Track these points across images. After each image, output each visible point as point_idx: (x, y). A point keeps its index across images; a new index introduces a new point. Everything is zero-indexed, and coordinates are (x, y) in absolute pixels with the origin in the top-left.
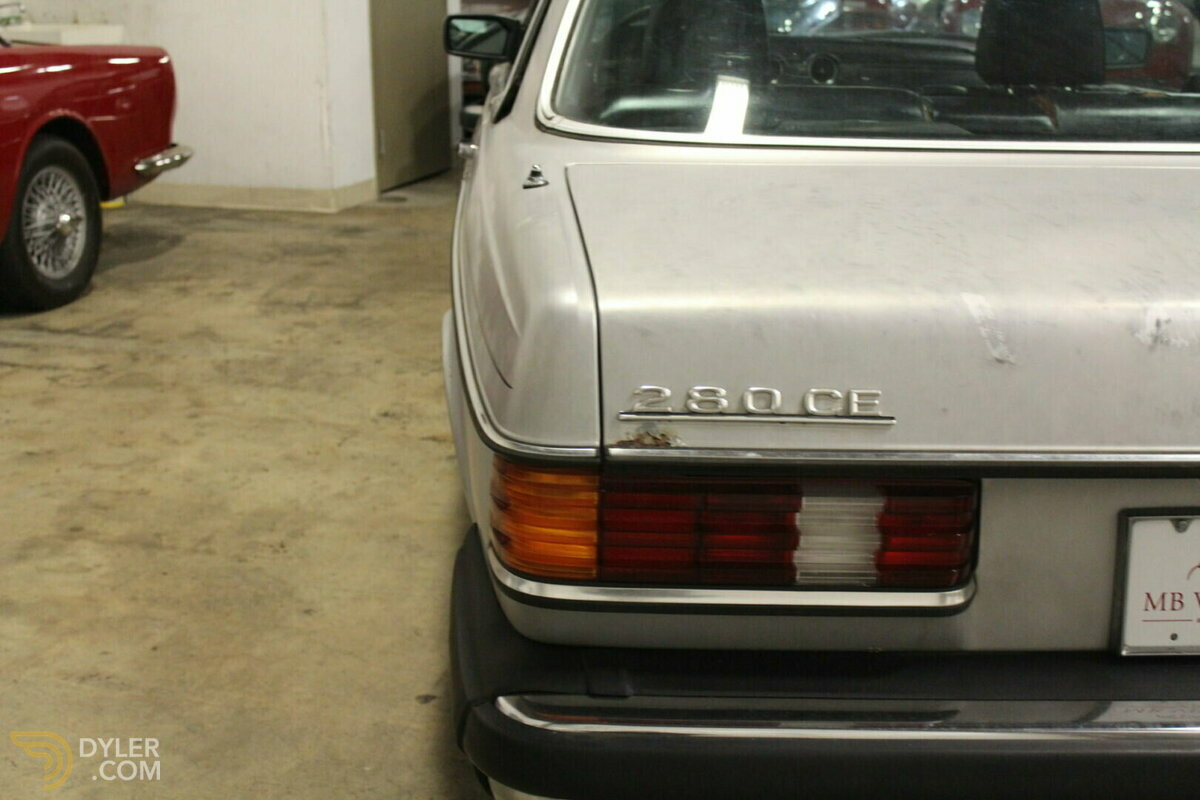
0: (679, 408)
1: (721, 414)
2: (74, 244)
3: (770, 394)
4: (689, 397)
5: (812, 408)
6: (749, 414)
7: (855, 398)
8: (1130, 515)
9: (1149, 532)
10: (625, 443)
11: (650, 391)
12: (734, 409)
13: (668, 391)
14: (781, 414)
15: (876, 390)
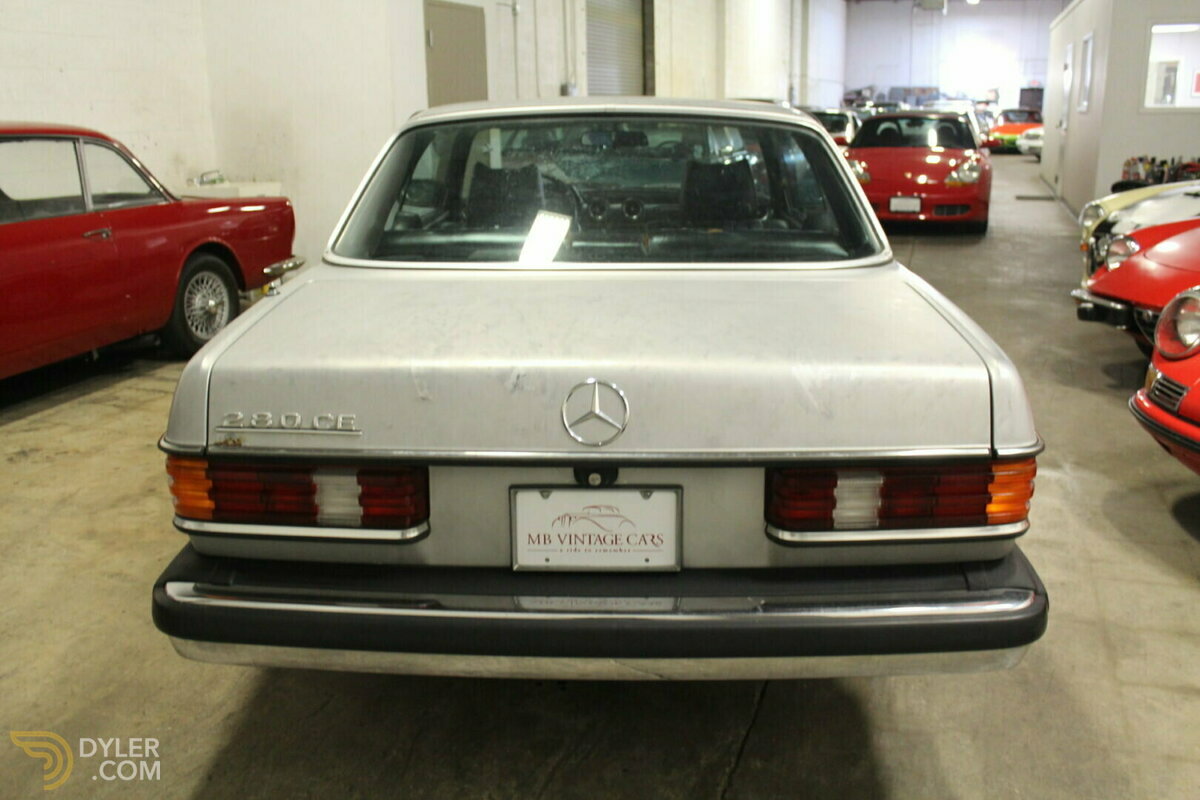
0: (247, 424)
1: (268, 428)
2: (221, 319)
3: (295, 418)
4: (252, 418)
5: (317, 425)
6: (283, 428)
7: (340, 419)
8: (515, 488)
9: (527, 498)
10: (217, 444)
11: (232, 415)
12: (275, 426)
13: (242, 415)
14: (300, 428)
15: (353, 415)
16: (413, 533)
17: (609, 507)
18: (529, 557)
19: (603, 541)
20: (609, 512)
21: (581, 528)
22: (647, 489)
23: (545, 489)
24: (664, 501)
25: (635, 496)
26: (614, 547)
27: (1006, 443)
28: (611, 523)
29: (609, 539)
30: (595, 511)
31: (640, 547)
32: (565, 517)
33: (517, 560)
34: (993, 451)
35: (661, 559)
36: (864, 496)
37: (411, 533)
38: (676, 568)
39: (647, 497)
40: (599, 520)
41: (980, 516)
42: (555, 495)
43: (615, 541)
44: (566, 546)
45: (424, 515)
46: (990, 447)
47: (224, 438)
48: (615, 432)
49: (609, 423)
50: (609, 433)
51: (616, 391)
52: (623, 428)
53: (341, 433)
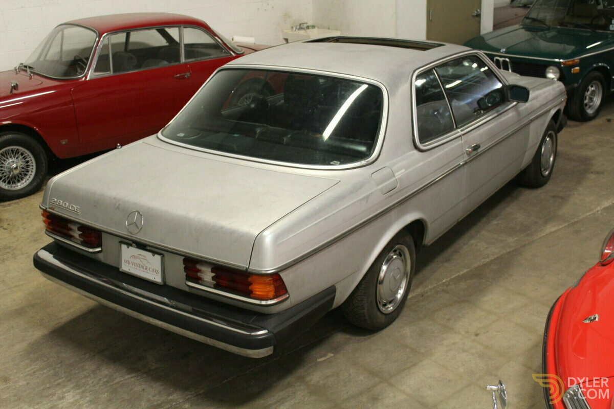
0: (56, 203)
3: (66, 204)
4: (58, 202)
5: (71, 208)
8: (121, 242)
9: (124, 247)
10: (50, 208)
11: (54, 200)
12: (62, 206)
13: (56, 200)
14: (67, 208)
15: (79, 207)
16: (99, 249)
17: (144, 256)
18: (125, 268)
19: (143, 268)
20: (144, 258)
21: (137, 261)
22: (154, 253)
23: (129, 245)
24: (158, 258)
25: (150, 254)
26: (146, 271)
27: (254, 267)
28: (145, 262)
29: (145, 267)
30: (140, 256)
31: (153, 273)
32: (133, 256)
33: (121, 268)
34: (247, 269)
35: (158, 279)
36: (207, 275)
37: (91, 250)
38: (162, 284)
39: (154, 256)
40: (142, 260)
41: (249, 294)
42: (130, 247)
43: (146, 269)
44: (134, 266)
45: (100, 245)
46: (248, 267)
47: (51, 206)
48: (138, 230)
49: (138, 227)
50: (136, 231)
51: (141, 215)
52: (141, 229)
53: (75, 212)
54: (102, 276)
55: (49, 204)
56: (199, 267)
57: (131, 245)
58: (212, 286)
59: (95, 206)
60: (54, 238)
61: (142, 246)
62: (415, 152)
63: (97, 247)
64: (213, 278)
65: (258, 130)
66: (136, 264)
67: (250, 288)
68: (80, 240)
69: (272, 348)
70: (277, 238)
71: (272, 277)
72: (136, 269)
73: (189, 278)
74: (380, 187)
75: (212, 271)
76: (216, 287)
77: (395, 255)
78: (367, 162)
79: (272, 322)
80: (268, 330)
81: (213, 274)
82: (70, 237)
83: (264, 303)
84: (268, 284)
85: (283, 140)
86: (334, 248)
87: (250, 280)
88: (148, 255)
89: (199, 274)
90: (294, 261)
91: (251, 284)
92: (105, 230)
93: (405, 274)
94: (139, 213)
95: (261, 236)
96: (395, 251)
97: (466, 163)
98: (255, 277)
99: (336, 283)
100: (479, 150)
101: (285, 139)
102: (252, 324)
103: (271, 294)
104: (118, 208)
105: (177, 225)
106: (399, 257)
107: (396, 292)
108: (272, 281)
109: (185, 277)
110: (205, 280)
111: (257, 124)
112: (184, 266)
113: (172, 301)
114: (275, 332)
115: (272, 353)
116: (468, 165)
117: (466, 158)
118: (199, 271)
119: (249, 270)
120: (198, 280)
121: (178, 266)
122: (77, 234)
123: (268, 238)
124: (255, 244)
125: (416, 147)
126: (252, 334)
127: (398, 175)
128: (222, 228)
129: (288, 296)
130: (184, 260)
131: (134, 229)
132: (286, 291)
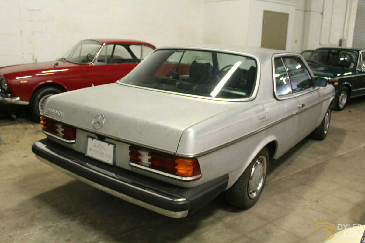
0: (50, 111)
3: (56, 112)
5: (58, 114)
7: (62, 113)
8: (88, 136)
9: (90, 139)
10: (46, 114)
11: (49, 109)
12: (53, 113)
13: (50, 109)
14: (56, 114)
15: (64, 113)
16: (73, 141)
17: (103, 146)
18: (89, 154)
19: (101, 153)
20: (102, 147)
21: (97, 149)
22: (109, 143)
23: (93, 138)
24: (112, 147)
25: (106, 144)
26: (102, 156)
27: (180, 153)
28: (102, 150)
29: (102, 153)
30: (100, 146)
31: (107, 157)
32: (95, 146)
33: (87, 153)
34: (175, 154)
35: (110, 161)
36: (145, 158)
37: (68, 141)
38: (113, 165)
39: (109, 145)
40: (101, 148)
41: (174, 172)
42: (94, 140)
43: (103, 154)
44: (95, 153)
45: (74, 139)
46: (176, 152)
47: (46, 113)
48: (100, 127)
49: (100, 125)
50: (99, 127)
51: (103, 117)
52: (102, 127)
53: (61, 116)
54: (74, 159)
55: (46, 112)
56: (140, 152)
57: (94, 138)
58: (148, 166)
59: (74, 112)
60: (47, 135)
61: (102, 138)
62: (274, 99)
63: (73, 139)
64: (150, 160)
65: (177, 83)
66: (96, 152)
67: (176, 167)
68: (61, 135)
69: (187, 212)
70: (197, 134)
71: (193, 161)
72: (96, 154)
73: (132, 160)
74: (257, 115)
75: (149, 155)
76: (150, 167)
77: (259, 162)
78: (249, 99)
79: (189, 193)
80: (186, 199)
81: (150, 157)
82: (56, 133)
83: (184, 179)
84: (189, 165)
85: (193, 88)
86: (231, 148)
87: (176, 161)
88: (105, 144)
89: (140, 157)
90: (207, 151)
91: (176, 164)
92: (79, 127)
93: (264, 174)
94: (102, 115)
95: (186, 131)
96: (259, 160)
97: (297, 113)
98: (180, 160)
99: (229, 173)
100: (304, 108)
101: (194, 88)
102: (174, 193)
103: (190, 173)
104: (88, 113)
105: (127, 123)
106: (261, 163)
107: (258, 186)
108: (192, 163)
109: (129, 159)
110: (144, 161)
111: (176, 80)
112: (130, 151)
113: (119, 176)
114: (191, 200)
115: (186, 215)
116: (299, 115)
117: (297, 111)
118: (140, 155)
119: (176, 154)
120: (138, 161)
121: (125, 151)
122: (60, 130)
123: (191, 133)
124: (182, 137)
125: (275, 97)
126: (175, 200)
127: (267, 110)
128: (158, 126)
129: (201, 176)
130: (130, 147)
131: (98, 127)
132: (200, 172)
